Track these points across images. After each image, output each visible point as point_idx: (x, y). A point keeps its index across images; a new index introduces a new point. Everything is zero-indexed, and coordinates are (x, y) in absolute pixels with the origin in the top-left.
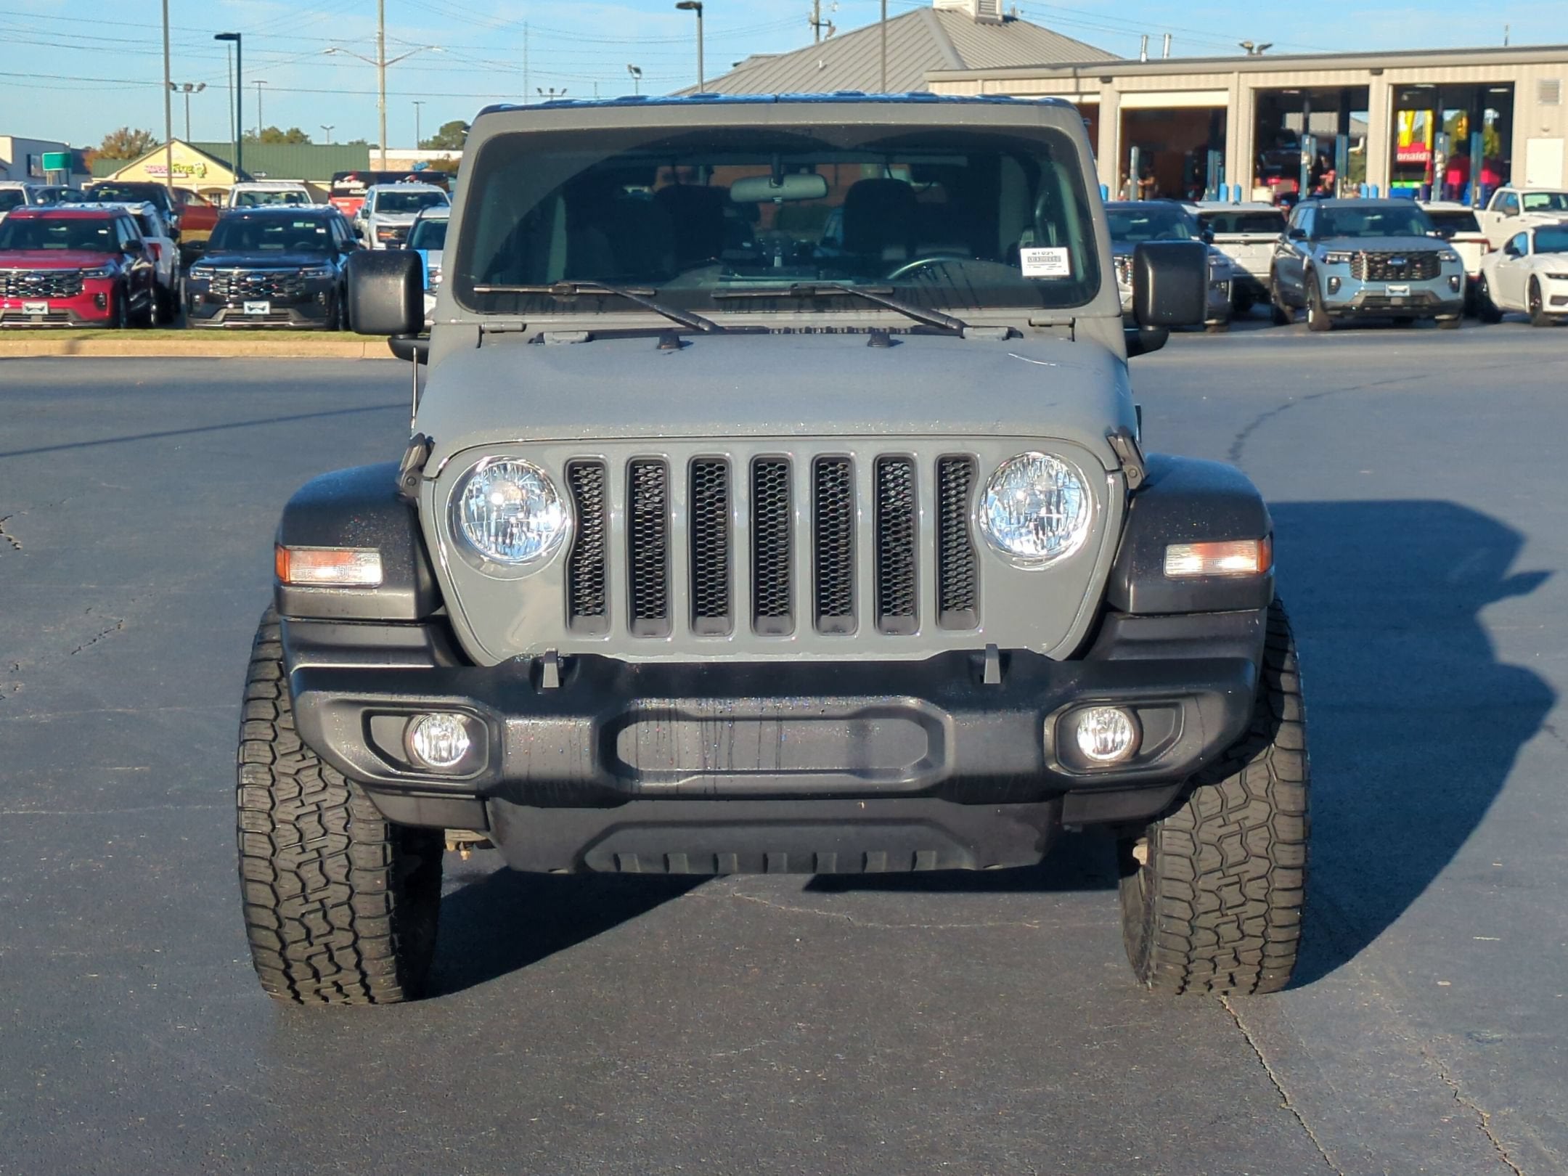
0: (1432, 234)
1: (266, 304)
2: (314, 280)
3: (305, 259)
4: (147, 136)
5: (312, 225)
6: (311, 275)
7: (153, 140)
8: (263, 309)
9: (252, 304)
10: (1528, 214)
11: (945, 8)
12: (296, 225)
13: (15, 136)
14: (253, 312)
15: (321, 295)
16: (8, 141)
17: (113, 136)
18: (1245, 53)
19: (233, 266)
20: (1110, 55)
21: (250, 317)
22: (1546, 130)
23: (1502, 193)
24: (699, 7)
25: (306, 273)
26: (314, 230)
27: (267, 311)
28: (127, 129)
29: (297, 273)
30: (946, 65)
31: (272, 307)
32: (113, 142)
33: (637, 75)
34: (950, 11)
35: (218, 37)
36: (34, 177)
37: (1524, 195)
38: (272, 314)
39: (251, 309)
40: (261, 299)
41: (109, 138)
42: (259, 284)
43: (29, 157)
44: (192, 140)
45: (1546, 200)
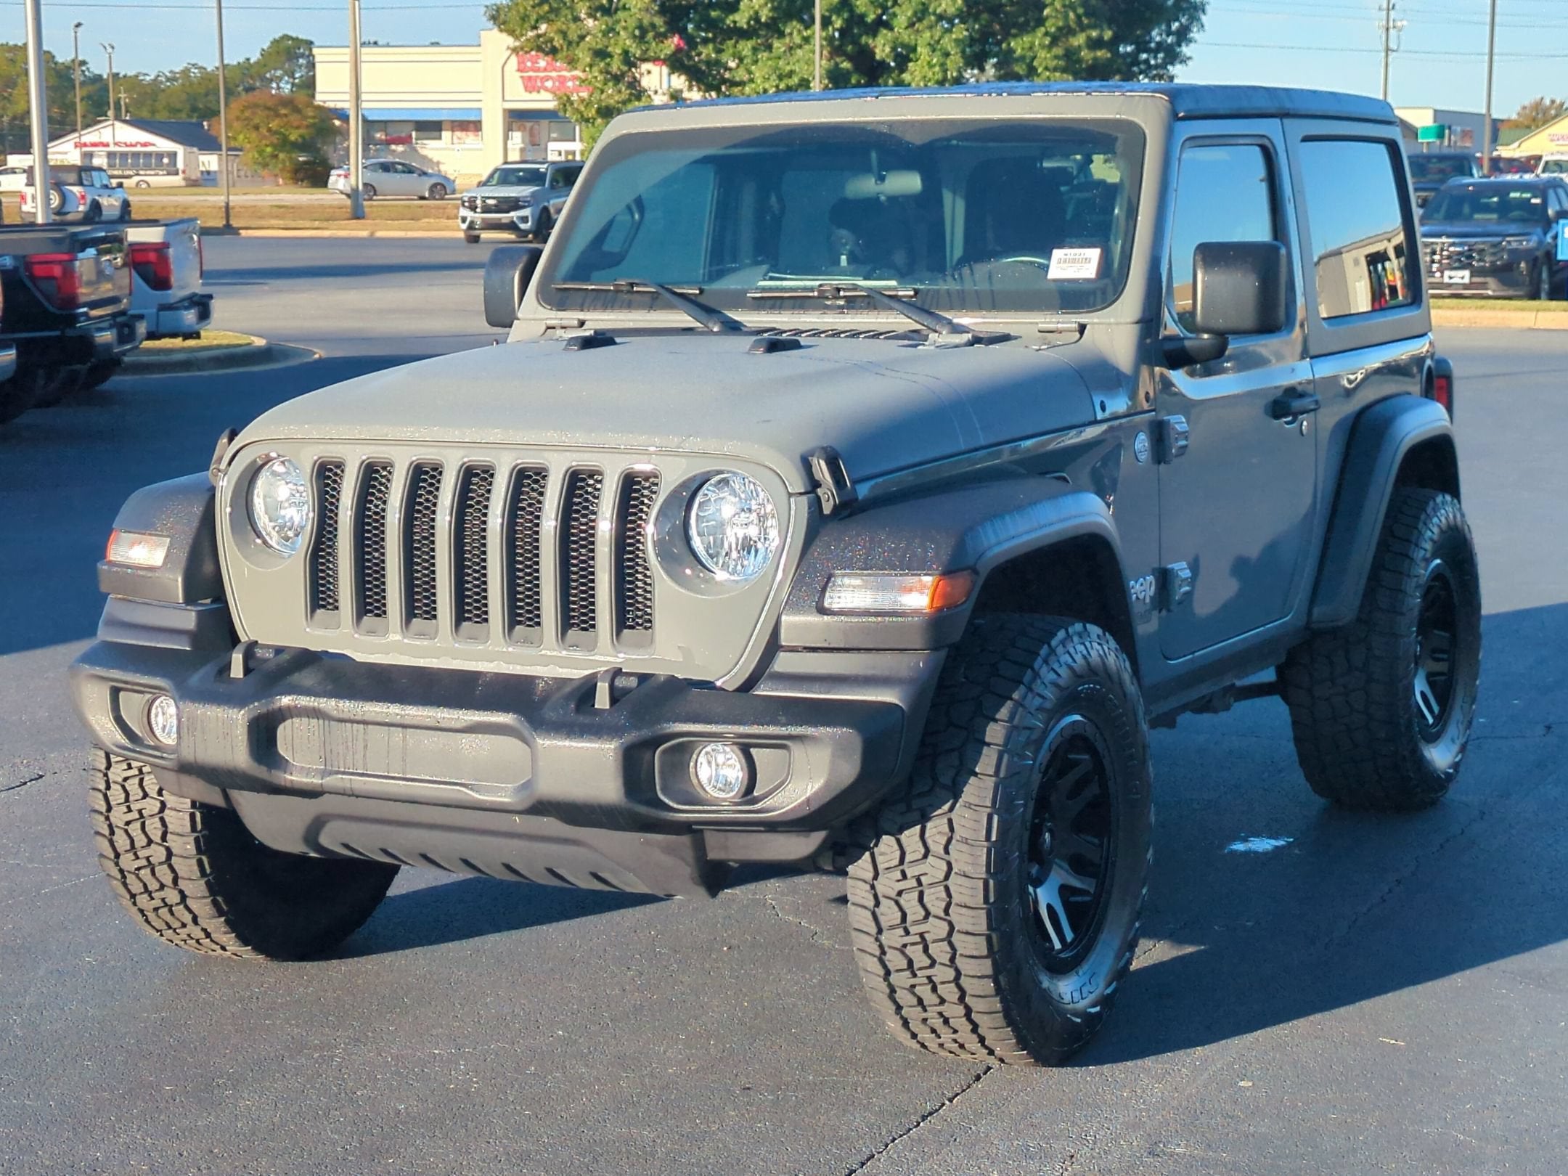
1: (1466, 273)
2: (1517, 249)
3: (1513, 228)
5: (1528, 195)
6: (1514, 245)
8: (1463, 278)
9: (1453, 273)
12: (1513, 195)
13: (1438, 108)
14: (1452, 281)
15: (1523, 265)
19: (1440, 236)
21: (1449, 286)
25: (1509, 242)
26: (1529, 199)
27: (1467, 280)
29: (1500, 243)
31: (1472, 276)
38: (1471, 283)
39: (1451, 278)
40: (1462, 268)
41: (1524, 108)
42: (1460, 253)
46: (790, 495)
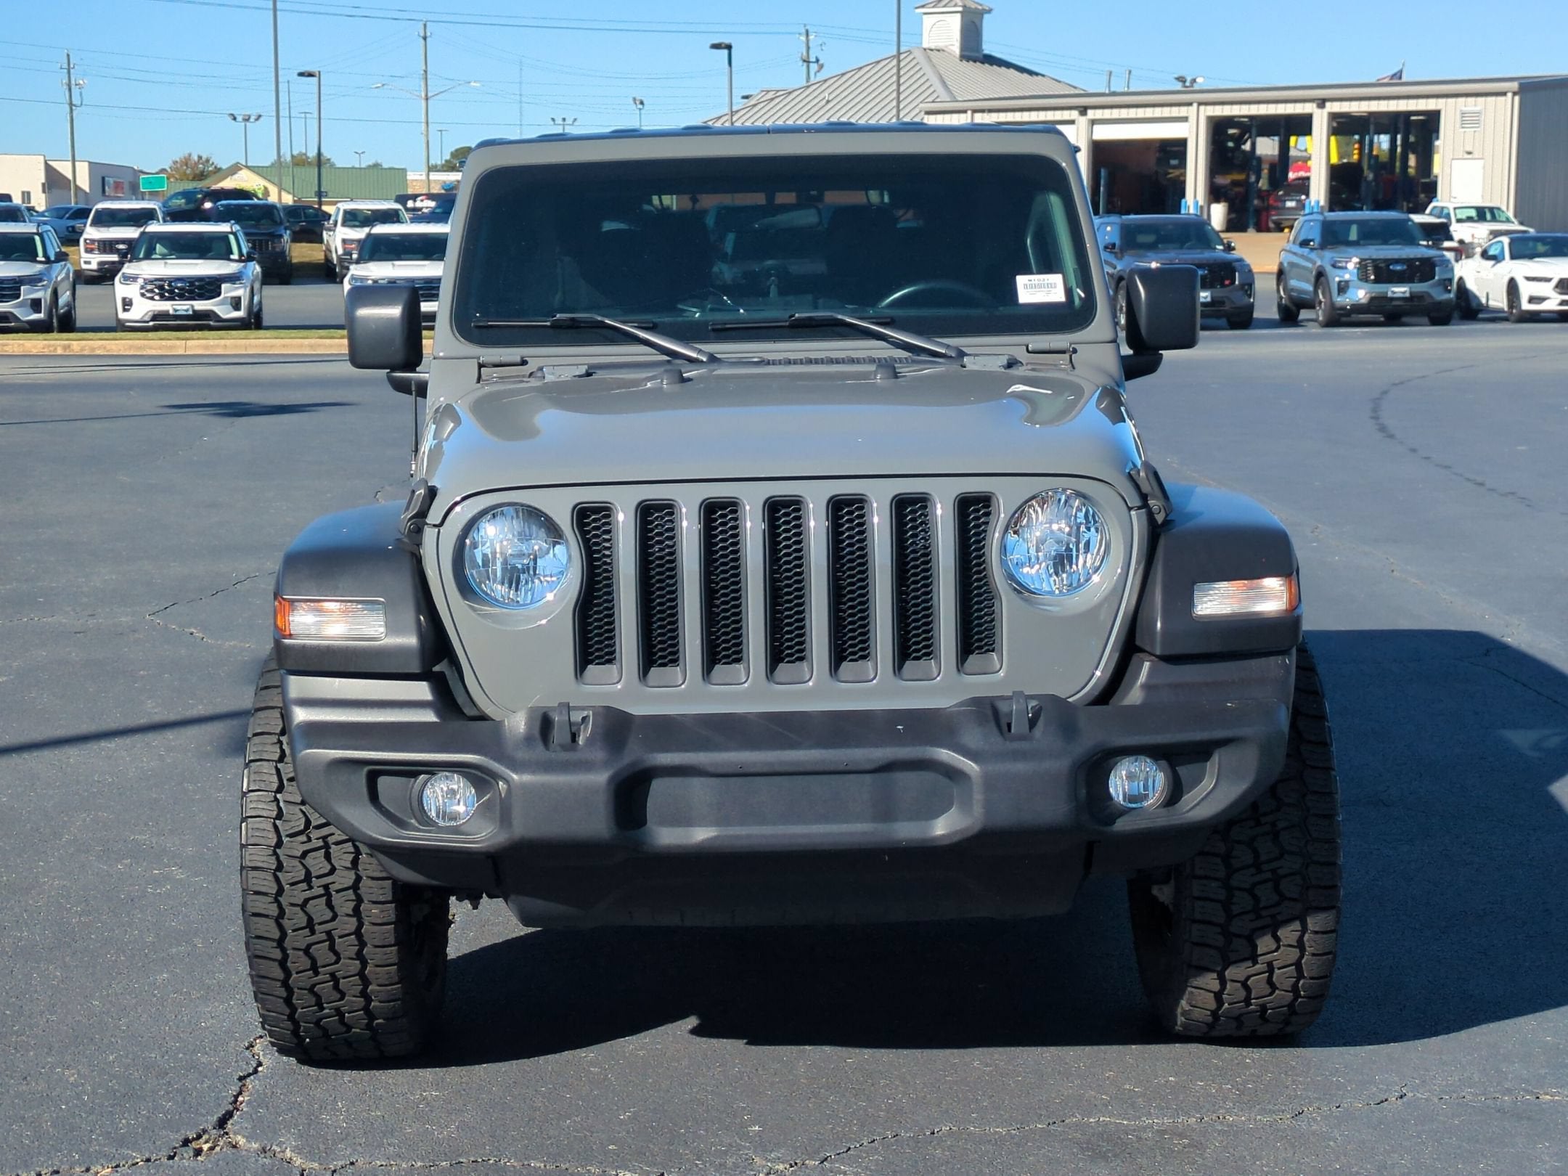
0: (1425, 243)
4: (208, 161)
7: (213, 163)
10: (1460, 225)
11: (933, 47)
13: (91, 160)
16: (86, 164)
17: (178, 160)
18: (1179, 86)
20: (1075, 88)
22: (1469, 153)
23: (1435, 207)
24: (729, 47)
28: (190, 155)
30: (938, 97)
32: (179, 165)
33: (641, 106)
34: (939, 50)
35: (301, 74)
36: (108, 196)
37: (1455, 209)
41: (175, 162)
43: (103, 179)
44: (249, 164)
45: (1473, 213)
46: (1130, 509)
